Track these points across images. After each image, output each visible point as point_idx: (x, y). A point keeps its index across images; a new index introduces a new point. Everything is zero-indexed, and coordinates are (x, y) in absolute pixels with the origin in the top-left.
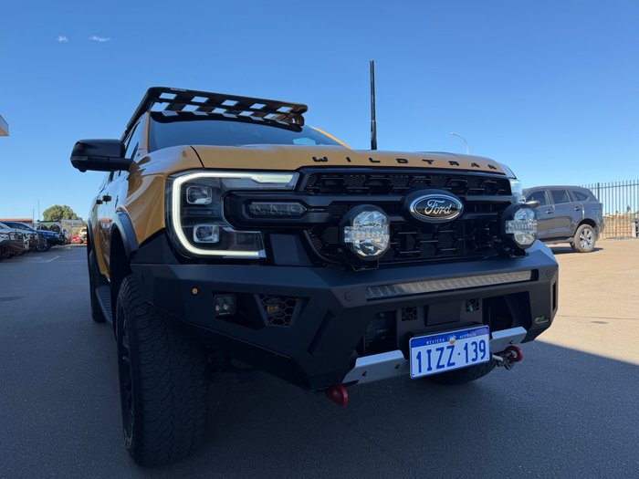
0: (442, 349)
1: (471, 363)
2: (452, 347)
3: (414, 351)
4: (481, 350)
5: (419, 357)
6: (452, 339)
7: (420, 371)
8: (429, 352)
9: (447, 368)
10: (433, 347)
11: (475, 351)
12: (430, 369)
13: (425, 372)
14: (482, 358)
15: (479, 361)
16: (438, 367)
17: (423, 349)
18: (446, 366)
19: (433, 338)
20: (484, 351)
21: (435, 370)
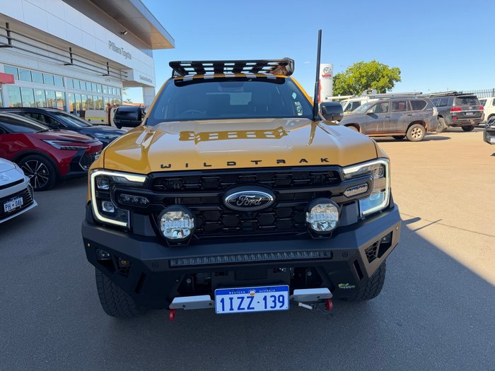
0: (243, 298)
1: (269, 309)
2: (252, 298)
3: (218, 298)
4: (279, 301)
5: (222, 301)
6: (252, 292)
7: (223, 310)
8: (231, 299)
9: (246, 310)
10: (235, 296)
11: (274, 301)
12: (232, 309)
13: (227, 310)
14: (281, 307)
15: (278, 308)
16: (239, 309)
17: (226, 297)
18: (246, 309)
19: (235, 290)
20: (283, 302)
21: (236, 310)
